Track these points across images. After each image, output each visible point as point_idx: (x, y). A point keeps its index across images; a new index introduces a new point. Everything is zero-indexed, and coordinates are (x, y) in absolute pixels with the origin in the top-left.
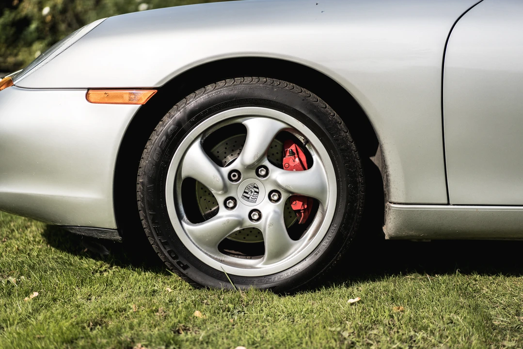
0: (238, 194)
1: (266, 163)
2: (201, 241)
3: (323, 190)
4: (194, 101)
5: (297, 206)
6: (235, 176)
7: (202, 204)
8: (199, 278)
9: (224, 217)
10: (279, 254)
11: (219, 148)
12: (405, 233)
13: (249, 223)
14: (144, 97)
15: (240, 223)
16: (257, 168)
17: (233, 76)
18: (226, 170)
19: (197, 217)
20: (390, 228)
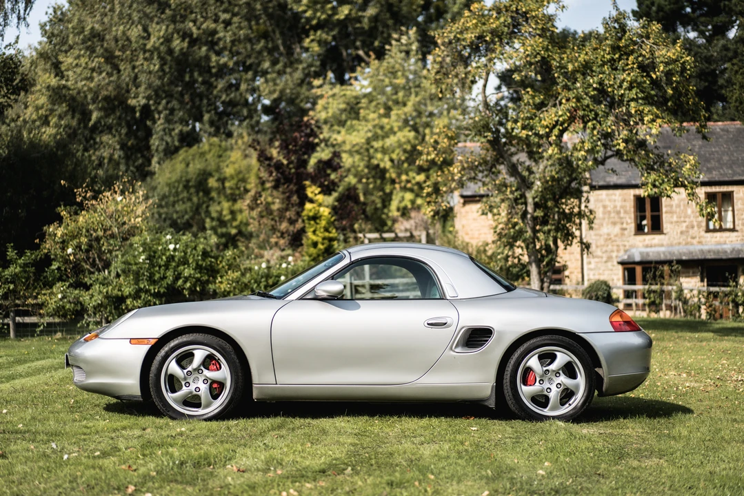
0: (191, 381)
1: (202, 368)
2: (175, 400)
3: (225, 379)
4: (173, 344)
5: (215, 386)
6: (190, 373)
7: (176, 386)
8: (174, 416)
9: (185, 390)
10: (208, 406)
11: (184, 363)
12: (260, 397)
13: (195, 393)
14: (153, 342)
15: (191, 392)
16: (197, 370)
17: (189, 333)
18: (185, 371)
19: (173, 391)
20: (255, 396)
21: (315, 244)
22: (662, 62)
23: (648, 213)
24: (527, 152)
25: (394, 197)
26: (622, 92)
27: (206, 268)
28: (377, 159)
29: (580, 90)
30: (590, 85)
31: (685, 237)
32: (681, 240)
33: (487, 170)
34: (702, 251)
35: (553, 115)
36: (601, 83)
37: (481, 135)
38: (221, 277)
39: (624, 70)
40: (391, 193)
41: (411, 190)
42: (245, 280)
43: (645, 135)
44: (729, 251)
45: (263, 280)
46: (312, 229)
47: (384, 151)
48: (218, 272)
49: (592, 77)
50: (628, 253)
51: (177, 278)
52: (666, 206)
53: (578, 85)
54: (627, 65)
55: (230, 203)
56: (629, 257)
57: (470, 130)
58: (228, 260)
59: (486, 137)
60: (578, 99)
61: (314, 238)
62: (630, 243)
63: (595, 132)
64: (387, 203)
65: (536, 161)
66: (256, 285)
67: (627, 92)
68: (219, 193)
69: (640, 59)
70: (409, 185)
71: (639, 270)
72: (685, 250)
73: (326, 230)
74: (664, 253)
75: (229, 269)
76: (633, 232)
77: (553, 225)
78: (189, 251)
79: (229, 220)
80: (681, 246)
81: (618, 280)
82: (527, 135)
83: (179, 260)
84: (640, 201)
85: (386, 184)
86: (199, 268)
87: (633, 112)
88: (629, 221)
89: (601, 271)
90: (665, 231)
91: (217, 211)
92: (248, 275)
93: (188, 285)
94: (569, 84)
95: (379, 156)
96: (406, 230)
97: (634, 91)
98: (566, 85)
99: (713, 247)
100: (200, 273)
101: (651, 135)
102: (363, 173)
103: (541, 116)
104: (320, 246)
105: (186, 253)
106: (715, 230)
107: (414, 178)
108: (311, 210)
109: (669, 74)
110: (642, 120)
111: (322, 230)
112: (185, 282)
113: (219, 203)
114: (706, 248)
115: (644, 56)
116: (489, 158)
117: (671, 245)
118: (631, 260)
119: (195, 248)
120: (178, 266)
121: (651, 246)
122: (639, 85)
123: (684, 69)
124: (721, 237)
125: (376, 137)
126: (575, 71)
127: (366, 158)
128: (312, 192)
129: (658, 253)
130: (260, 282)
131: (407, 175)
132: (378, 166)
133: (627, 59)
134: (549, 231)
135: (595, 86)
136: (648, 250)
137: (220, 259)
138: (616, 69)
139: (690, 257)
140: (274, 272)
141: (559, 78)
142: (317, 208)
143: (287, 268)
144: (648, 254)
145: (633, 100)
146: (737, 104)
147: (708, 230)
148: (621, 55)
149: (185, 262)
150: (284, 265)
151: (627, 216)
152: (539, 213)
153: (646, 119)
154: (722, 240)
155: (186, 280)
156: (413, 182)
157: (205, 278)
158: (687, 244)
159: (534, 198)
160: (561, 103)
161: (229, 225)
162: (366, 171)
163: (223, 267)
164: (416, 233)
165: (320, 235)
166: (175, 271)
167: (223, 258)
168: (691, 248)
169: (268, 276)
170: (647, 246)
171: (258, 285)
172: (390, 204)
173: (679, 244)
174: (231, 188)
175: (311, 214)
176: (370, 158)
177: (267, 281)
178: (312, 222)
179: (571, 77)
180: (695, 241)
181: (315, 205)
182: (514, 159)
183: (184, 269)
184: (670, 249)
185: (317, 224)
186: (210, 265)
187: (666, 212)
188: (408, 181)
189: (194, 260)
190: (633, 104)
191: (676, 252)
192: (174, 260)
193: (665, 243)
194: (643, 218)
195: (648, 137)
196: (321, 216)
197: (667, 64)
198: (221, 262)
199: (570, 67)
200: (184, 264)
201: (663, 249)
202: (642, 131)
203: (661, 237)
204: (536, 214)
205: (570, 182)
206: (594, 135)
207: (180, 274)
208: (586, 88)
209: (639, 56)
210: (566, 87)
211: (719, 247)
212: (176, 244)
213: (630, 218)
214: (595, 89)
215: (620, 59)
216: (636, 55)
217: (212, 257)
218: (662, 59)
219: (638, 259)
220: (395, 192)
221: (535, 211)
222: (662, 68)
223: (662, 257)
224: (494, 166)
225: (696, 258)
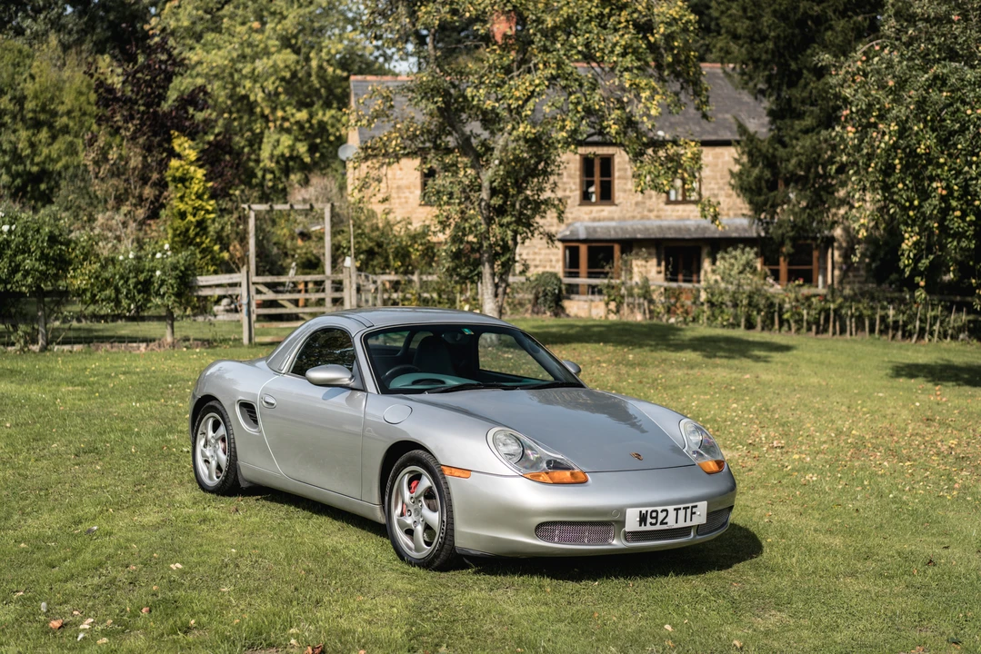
21: (183, 215)
22: (662, 22)
23: (597, 178)
24: (481, 120)
25: (265, 140)
26: (615, 59)
27: (53, 259)
28: (244, 87)
29: (562, 52)
30: (573, 46)
31: (640, 210)
32: (636, 214)
33: (429, 141)
34: (660, 228)
35: (527, 84)
36: (587, 45)
37: (428, 100)
38: (74, 270)
39: (616, 30)
40: (262, 133)
41: (288, 131)
42: (107, 275)
43: (641, 116)
44: (693, 229)
45: (131, 275)
46: (179, 195)
47: (255, 78)
48: (70, 263)
49: (576, 37)
50: (571, 228)
51: (15, 270)
52: (619, 170)
53: (559, 46)
54: (620, 23)
55: (30, 133)
56: (572, 232)
57: (413, 91)
58: (84, 247)
59: (436, 102)
60: (559, 65)
61: (182, 207)
62: (574, 216)
63: (580, 108)
64: (256, 146)
65: (493, 133)
66: (122, 282)
67: (620, 59)
68: (14, 117)
69: (635, 15)
70: (286, 125)
71: (583, 249)
72: (640, 226)
73: (199, 197)
74: (615, 228)
75: (84, 260)
76: (578, 202)
77: (513, 216)
78: (30, 234)
79: (28, 156)
80: (635, 221)
81: (557, 261)
82: (494, 108)
83: (17, 246)
84: (587, 163)
85: (255, 121)
86: (44, 257)
87: (627, 85)
88: (574, 187)
89: (536, 250)
90: (617, 202)
91: (11, 142)
92: (110, 268)
93: (30, 280)
94: (548, 44)
95: (248, 84)
96: (305, 201)
97: (629, 58)
98: (544, 46)
99: (675, 224)
100: (46, 264)
101: (649, 116)
102: (224, 106)
103: (512, 83)
104: (190, 218)
105: (26, 238)
106: (676, 202)
107: (293, 115)
108: (177, 169)
109: (669, 38)
110: (638, 96)
111: (193, 197)
112: (25, 276)
113: (14, 131)
114: (665, 223)
115: (640, 12)
116: (432, 127)
117: (624, 219)
118: (575, 238)
119: (38, 231)
120: (15, 256)
121: (599, 220)
122: (635, 52)
123: (685, 30)
124: (684, 211)
125: (243, 57)
126: (555, 28)
127: (230, 86)
128: (180, 145)
129: (608, 229)
130: (128, 279)
131: (284, 109)
132: (246, 97)
133: (619, 15)
134: (509, 224)
135: (580, 48)
136: (596, 224)
137: (73, 245)
138: (605, 27)
139: (647, 236)
140: (148, 265)
141: (535, 35)
142: (186, 167)
143: (162, 258)
144: (595, 229)
145: (627, 69)
146: (722, 54)
147: (669, 202)
148: (612, 9)
149: (24, 249)
150: (159, 255)
151: (571, 181)
152: (497, 201)
153: (643, 95)
154: (685, 214)
155: (27, 273)
156: (292, 120)
157: (52, 271)
158: (642, 218)
159: (491, 182)
160: (536, 68)
161: (28, 162)
162: (229, 102)
163: (76, 256)
164: (317, 206)
165: (190, 202)
166: (10, 263)
167: (76, 244)
168: (648, 224)
169: (138, 271)
170: (594, 220)
171: (126, 282)
172: (260, 149)
173: (634, 217)
174: (34, 111)
175: (178, 174)
176: (235, 85)
177: (136, 277)
178: (180, 185)
179: (550, 34)
180: (652, 215)
181: (183, 162)
182: (467, 129)
183: (24, 260)
184: (624, 224)
185: (186, 188)
186: (60, 255)
187: (619, 178)
188: (284, 119)
189: (38, 247)
190: (627, 75)
191: (629, 229)
192: (9, 247)
193: (616, 216)
194: (590, 184)
195: (645, 119)
196: (192, 178)
197: (669, 24)
198: (73, 249)
199: (549, 22)
200: (23, 252)
201: (613, 224)
202: (637, 110)
203: (612, 208)
204: (492, 202)
205: (537, 163)
206: (578, 112)
207: (19, 265)
208: (569, 51)
209: (633, 12)
210: (545, 50)
211: (681, 223)
212: (11, 224)
213: (575, 183)
214: (579, 52)
215: (610, 15)
216: (629, 10)
217: (62, 244)
218: (662, 18)
219: (582, 236)
220: (266, 132)
221: (491, 198)
222: (662, 30)
223: (613, 235)
224: (438, 136)
225: (653, 236)
